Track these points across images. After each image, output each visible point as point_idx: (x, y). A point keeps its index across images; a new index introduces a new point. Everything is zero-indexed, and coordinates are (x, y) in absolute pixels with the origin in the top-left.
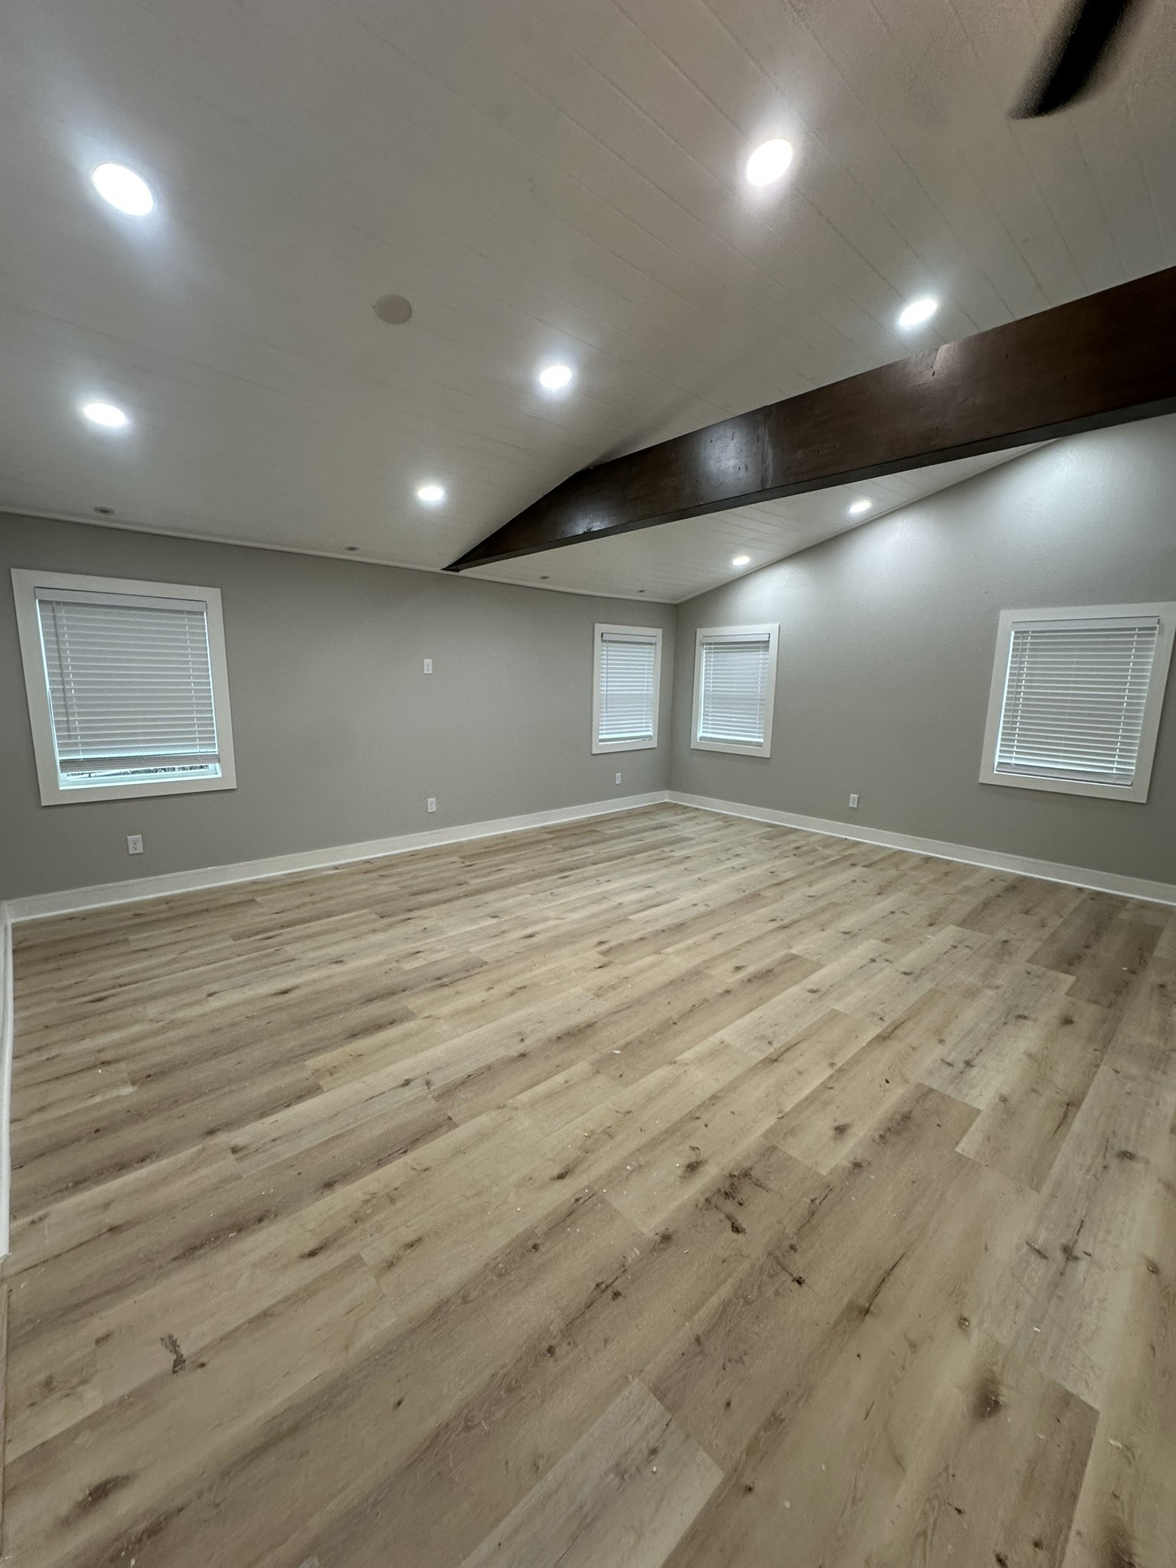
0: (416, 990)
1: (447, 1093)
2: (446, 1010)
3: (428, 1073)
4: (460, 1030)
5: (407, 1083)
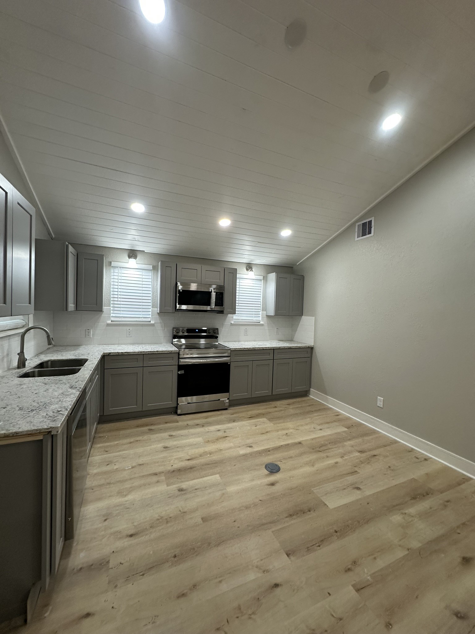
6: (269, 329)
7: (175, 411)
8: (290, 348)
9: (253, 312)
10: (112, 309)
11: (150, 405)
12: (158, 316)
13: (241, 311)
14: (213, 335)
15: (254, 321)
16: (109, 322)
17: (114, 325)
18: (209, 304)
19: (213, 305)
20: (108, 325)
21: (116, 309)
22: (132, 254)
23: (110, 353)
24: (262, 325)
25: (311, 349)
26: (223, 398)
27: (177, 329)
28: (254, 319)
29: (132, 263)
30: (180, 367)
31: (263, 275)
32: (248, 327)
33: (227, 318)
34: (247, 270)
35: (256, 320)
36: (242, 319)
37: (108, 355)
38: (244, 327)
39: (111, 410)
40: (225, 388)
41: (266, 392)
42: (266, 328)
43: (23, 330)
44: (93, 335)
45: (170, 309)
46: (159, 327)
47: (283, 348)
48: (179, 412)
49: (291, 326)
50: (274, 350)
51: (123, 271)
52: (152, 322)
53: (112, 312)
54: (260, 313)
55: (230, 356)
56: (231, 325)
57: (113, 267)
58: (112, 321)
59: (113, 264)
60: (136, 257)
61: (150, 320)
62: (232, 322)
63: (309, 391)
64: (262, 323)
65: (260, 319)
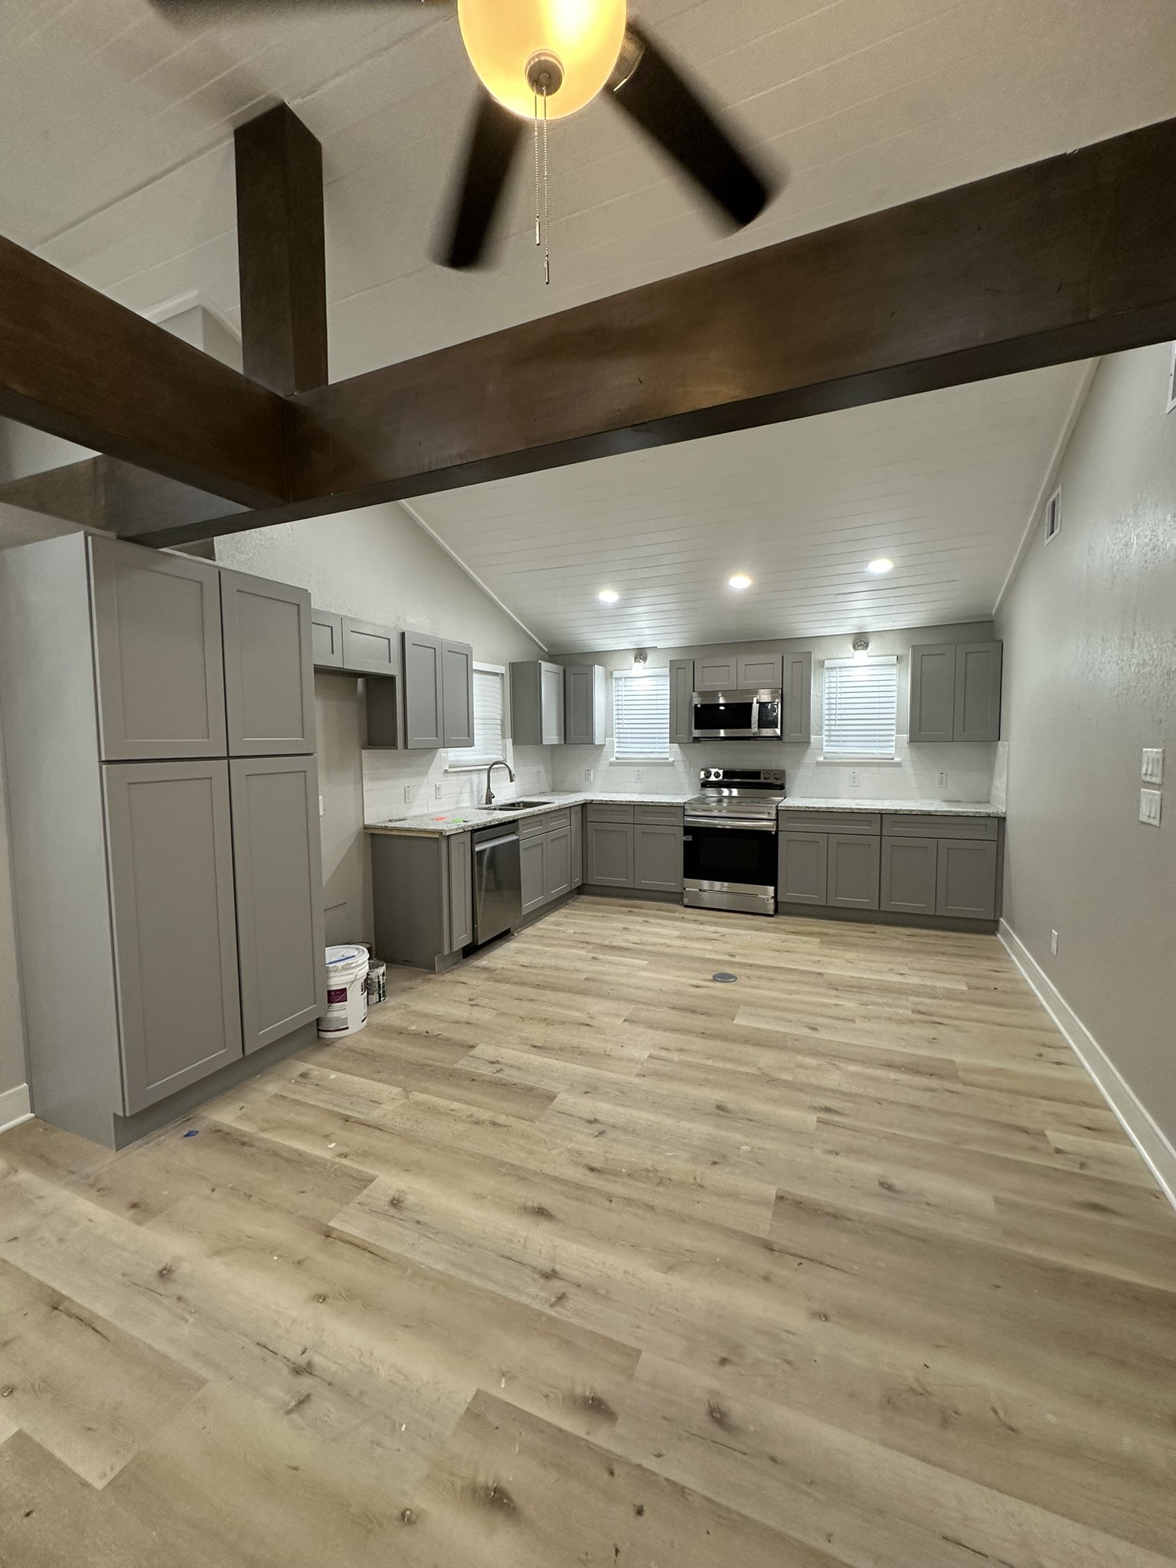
6: (916, 775)
7: (676, 898)
8: (957, 816)
9: (875, 736)
10: (616, 740)
11: (646, 883)
12: (679, 750)
13: (843, 736)
14: (775, 784)
15: (876, 757)
16: (614, 759)
17: (620, 764)
20: (611, 764)
21: (622, 740)
22: (641, 654)
23: (592, 801)
24: (898, 765)
25: (1001, 820)
26: (765, 893)
27: (716, 774)
28: (875, 751)
29: (638, 668)
30: (688, 830)
31: (898, 653)
32: (857, 769)
33: (809, 750)
34: (854, 647)
35: (881, 753)
36: (844, 753)
37: (590, 803)
38: (850, 769)
41: (863, 902)
42: (909, 769)
43: (488, 767)
44: (595, 777)
45: (684, 736)
46: (681, 767)
47: (906, 812)
48: (686, 901)
49: (988, 767)
50: (882, 814)
51: (629, 682)
52: (671, 760)
53: (616, 745)
54: (894, 738)
55: (777, 820)
56: (819, 764)
57: (616, 678)
58: (617, 759)
59: (616, 674)
60: (645, 659)
61: (667, 755)
62: (821, 759)
63: (997, 922)
64: (897, 759)
65: (892, 750)
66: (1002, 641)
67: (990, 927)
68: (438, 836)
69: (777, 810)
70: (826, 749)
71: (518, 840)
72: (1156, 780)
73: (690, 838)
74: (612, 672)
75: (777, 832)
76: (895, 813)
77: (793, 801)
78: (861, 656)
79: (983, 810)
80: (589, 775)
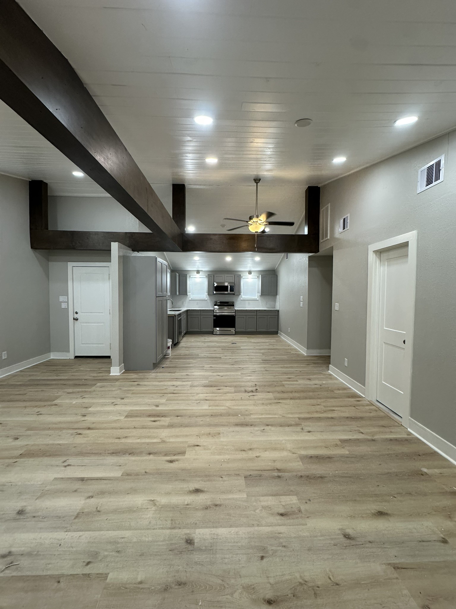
0: (295, 474)
1: (297, 425)
2: (285, 454)
3: (301, 432)
4: (284, 442)
5: (309, 432)
7: (211, 333)
8: (270, 310)
9: (253, 294)
10: (191, 294)
11: (204, 330)
12: (207, 296)
13: (246, 294)
14: (232, 305)
15: (254, 298)
16: (190, 299)
17: (192, 300)
18: (227, 291)
19: (229, 291)
20: (190, 300)
21: (193, 294)
22: (198, 272)
24: (258, 300)
25: (278, 311)
26: (233, 330)
27: (216, 302)
29: (198, 276)
30: (214, 316)
31: (257, 276)
32: (250, 301)
33: (239, 297)
34: (249, 274)
36: (247, 297)
37: (189, 310)
38: (248, 301)
39: (190, 330)
40: (233, 325)
41: (254, 330)
42: (260, 301)
44: (185, 304)
45: (211, 293)
46: (209, 301)
47: (261, 310)
48: (214, 333)
49: (275, 301)
50: (257, 311)
51: (195, 279)
52: (206, 299)
53: (191, 295)
54: (257, 294)
55: (235, 313)
56: (241, 300)
57: (191, 278)
58: (191, 299)
59: (191, 276)
60: (199, 273)
61: (205, 298)
62: (242, 299)
63: (278, 332)
64: (258, 299)
65: (257, 297)
66: (277, 275)
67: (276, 333)
68: (173, 316)
69: (235, 311)
70: (243, 297)
71: (181, 318)
72: (302, 301)
73: (215, 318)
74: (190, 276)
75: (235, 315)
76: (259, 310)
77: (236, 308)
78: (250, 276)
79: (275, 309)
80: (183, 303)
